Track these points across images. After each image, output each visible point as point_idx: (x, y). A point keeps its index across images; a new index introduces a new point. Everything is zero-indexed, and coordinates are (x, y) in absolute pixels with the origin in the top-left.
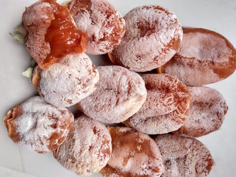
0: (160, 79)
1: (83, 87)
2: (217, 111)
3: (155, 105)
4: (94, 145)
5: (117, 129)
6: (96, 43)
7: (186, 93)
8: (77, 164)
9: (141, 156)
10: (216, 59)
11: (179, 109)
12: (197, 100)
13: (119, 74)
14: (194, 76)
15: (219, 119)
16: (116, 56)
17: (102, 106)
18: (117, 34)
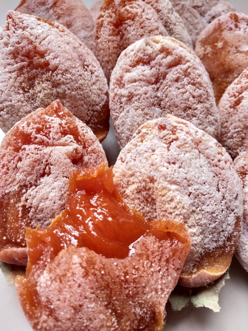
0: (106, 40)
1: (178, 132)
3: (149, 22)
6: (85, 151)
9: (228, 38)
13: (125, 91)
14: (82, 17)
16: (94, 120)
17: (194, 87)
18: (56, 108)
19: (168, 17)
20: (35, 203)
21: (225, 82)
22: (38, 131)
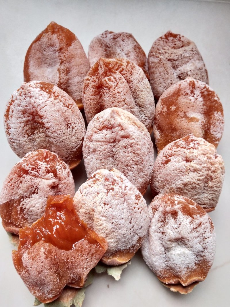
0: (89, 98)
1: (116, 184)
2: (112, 40)
3: (119, 95)
4: (184, 157)
6: (60, 182)
7: (99, 65)
8: (212, 172)
9: (181, 103)
10: (56, 47)
11: (118, 69)
13: (92, 145)
14: (79, 65)
15: (120, 36)
16: (71, 157)
17: (134, 155)
18: (45, 156)
19: (137, 86)
20: (28, 207)
21: (170, 136)
22: (33, 169)
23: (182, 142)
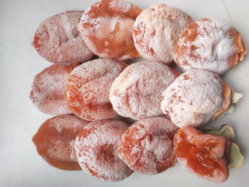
0: (99, 116)
2: (41, 93)
4: (151, 37)
5: (131, 56)
8: (166, 15)
11: (76, 90)
12: (61, 101)
15: (37, 86)
17: (152, 78)
19: (91, 74)
23: (138, 37)
